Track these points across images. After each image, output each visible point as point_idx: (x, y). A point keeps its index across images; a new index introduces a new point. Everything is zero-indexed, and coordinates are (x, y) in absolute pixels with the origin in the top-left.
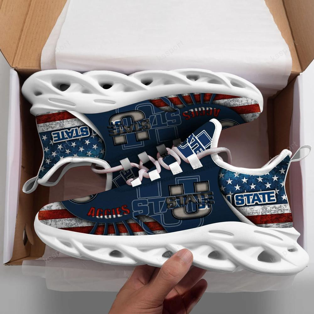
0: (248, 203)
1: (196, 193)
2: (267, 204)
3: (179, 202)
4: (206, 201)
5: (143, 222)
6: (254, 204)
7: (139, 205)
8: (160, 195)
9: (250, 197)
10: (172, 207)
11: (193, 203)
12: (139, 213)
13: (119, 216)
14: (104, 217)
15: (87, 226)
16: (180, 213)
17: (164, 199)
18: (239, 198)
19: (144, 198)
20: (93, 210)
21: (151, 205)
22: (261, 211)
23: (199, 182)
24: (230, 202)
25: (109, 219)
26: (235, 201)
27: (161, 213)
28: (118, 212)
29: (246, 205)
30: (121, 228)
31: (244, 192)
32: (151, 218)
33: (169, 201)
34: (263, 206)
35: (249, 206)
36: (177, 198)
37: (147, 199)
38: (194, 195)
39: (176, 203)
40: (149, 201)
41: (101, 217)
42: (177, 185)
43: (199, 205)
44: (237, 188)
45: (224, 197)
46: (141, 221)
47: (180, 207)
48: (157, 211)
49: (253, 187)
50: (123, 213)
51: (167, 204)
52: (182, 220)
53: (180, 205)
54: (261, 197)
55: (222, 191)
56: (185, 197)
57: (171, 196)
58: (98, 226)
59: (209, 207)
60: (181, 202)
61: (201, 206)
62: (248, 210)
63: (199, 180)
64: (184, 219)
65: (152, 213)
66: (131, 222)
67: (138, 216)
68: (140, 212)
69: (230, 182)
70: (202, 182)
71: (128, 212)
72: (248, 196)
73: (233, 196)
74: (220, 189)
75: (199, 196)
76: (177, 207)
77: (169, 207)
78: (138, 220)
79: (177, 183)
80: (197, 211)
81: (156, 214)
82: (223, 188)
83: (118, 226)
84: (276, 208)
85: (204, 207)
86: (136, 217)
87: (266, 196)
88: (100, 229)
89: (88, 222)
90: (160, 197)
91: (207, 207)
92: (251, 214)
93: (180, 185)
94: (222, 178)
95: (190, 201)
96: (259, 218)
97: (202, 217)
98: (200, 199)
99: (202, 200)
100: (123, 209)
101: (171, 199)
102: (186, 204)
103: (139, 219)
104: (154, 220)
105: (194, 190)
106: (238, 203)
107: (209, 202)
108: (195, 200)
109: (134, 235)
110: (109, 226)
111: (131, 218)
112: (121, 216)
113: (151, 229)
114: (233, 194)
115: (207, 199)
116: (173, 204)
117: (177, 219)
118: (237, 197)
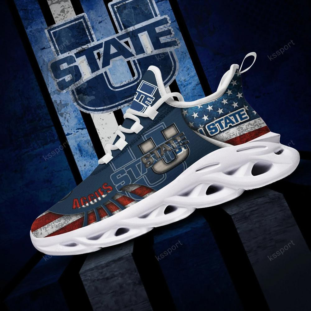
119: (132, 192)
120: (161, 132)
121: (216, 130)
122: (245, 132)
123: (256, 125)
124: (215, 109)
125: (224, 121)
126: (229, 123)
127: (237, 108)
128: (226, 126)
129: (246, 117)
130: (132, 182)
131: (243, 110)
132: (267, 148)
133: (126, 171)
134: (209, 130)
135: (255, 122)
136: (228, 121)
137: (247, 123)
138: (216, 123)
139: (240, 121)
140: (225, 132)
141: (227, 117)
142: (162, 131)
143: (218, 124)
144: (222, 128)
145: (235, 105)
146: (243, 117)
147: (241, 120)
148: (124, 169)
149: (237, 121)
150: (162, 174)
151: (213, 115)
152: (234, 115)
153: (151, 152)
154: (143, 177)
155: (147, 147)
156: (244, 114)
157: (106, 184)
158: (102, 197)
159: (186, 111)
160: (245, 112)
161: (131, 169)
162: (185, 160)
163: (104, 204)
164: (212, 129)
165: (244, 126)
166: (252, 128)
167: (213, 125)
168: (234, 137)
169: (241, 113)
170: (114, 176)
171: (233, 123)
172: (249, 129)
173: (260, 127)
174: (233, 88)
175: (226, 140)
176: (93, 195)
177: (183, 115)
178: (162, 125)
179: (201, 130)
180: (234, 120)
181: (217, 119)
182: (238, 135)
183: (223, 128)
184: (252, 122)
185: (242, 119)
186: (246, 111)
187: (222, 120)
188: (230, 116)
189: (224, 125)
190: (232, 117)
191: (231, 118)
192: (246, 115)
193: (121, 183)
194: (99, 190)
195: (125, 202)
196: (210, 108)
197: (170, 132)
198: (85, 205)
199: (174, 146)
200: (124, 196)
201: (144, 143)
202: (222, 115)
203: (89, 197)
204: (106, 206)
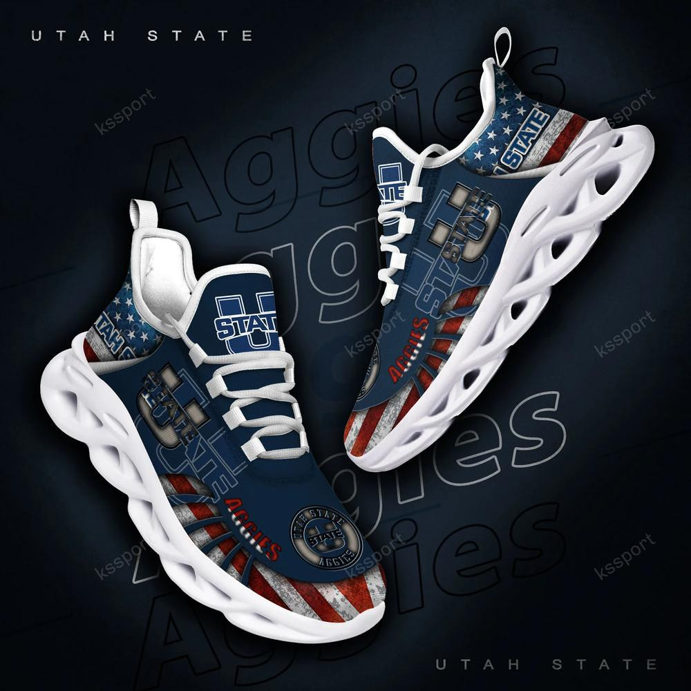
0: (524, 152)
1: (462, 210)
2: (543, 129)
3: (458, 241)
4: (482, 204)
5: (453, 310)
6: (531, 144)
7: (426, 299)
8: (432, 261)
9: (518, 143)
10: (457, 256)
11: (472, 222)
12: (437, 307)
13: (422, 338)
14: (411, 361)
15: (408, 393)
16: (472, 250)
17: (440, 260)
18: (509, 157)
19: (422, 287)
20: (393, 371)
21: (437, 284)
22: (546, 142)
23: (451, 196)
24: (506, 174)
25: (418, 355)
26: (509, 166)
27: (456, 277)
28: (417, 336)
29: (525, 157)
30: (441, 346)
31: (506, 147)
32: (454, 295)
33: (447, 255)
34: (542, 137)
35: (528, 153)
36: (451, 240)
37: (425, 283)
38: (463, 214)
39: (456, 247)
40: (430, 281)
41: (409, 364)
42: (434, 228)
43: (480, 218)
44: (494, 151)
45: (492, 176)
46: (449, 312)
47: (465, 244)
48: (449, 279)
49: (508, 131)
50: (423, 329)
51: (450, 260)
52: (483, 254)
53: (462, 242)
54: (529, 130)
55: (484, 174)
56: (457, 228)
57: (443, 246)
58: (419, 378)
59: (491, 206)
60: (461, 238)
61: (483, 215)
62: (533, 158)
63: (447, 194)
64: (484, 251)
65: (448, 290)
66: (441, 327)
67: (440, 312)
68: (436, 305)
69: (479, 155)
70: (453, 192)
71: (425, 321)
72: (515, 145)
73: (500, 164)
74: (480, 174)
75: (468, 209)
76: (463, 248)
77: (454, 260)
78: (445, 316)
79: (431, 226)
80: (486, 226)
81: (452, 285)
82: (481, 170)
83: (434, 349)
84: (557, 122)
85: (486, 212)
86: (438, 316)
87: (532, 123)
88: (424, 378)
89: (404, 389)
90: (433, 263)
91: (489, 208)
92: (541, 158)
93: (437, 223)
94: (466, 162)
95: (467, 225)
96: (553, 150)
97: (498, 224)
98: (474, 210)
99: (476, 208)
100: (417, 326)
101: (446, 249)
102: (466, 234)
103: (444, 314)
104: (459, 292)
105: (456, 209)
106: (514, 165)
107: (485, 202)
108: (470, 218)
109: (461, 335)
110: (427, 362)
111: (436, 323)
112: (425, 334)
113: (468, 307)
114: (497, 163)
115: (480, 201)
116: (454, 252)
117: (478, 259)
118: (505, 160)
119: (456, 308)
120: (447, 203)
121: (518, 158)
122: (557, 136)
123: (563, 120)
124: (499, 132)
125: (520, 141)
126: (528, 139)
127: (526, 114)
128: (527, 145)
129: (546, 117)
130: (448, 295)
131: (535, 112)
132: (598, 147)
133: (431, 285)
134: (509, 164)
135: (560, 115)
136: (525, 137)
137: (551, 124)
138: (511, 148)
139: (540, 127)
140: (531, 153)
141: (521, 132)
142: (448, 201)
143: (515, 149)
144: (523, 150)
145: (521, 111)
146: (541, 119)
147: (541, 125)
148: (427, 283)
149: (536, 129)
150: (479, 258)
151: (501, 142)
152: (528, 124)
153: (450, 238)
154: (458, 278)
155: (440, 235)
156: (540, 115)
157: (416, 320)
158: (421, 342)
159: (464, 158)
160: (539, 112)
161: (435, 277)
162: (499, 222)
163: (429, 349)
164: (512, 159)
165: (550, 130)
166: (560, 126)
167: (509, 153)
168: (546, 152)
169: (536, 116)
170: (421, 303)
171: (533, 135)
172: (558, 130)
173: (570, 118)
174: (505, 92)
175: (538, 163)
176: (409, 347)
177: (462, 164)
178: (443, 194)
179: (498, 169)
180: (532, 131)
181: (509, 143)
182: (550, 146)
183: (525, 150)
184: (556, 118)
185: (541, 123)
186: (540, 109)
187: (517, 140)
188: (524, 128)
189: (523, 145)
190: (528, 128)
191: (526, 131)
192: (544, 115)
193: (434, 305)
194: (413, 334)
195: (453, 328)
196: (491, 135)
197: (460, 197)
198: (407, 367)
199: (474, 212)
200: (448, 320)
201: (433, 232)
202: (513, 134)
203: (405, 353)
204: (433, 350)
